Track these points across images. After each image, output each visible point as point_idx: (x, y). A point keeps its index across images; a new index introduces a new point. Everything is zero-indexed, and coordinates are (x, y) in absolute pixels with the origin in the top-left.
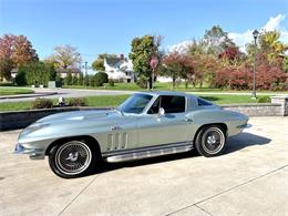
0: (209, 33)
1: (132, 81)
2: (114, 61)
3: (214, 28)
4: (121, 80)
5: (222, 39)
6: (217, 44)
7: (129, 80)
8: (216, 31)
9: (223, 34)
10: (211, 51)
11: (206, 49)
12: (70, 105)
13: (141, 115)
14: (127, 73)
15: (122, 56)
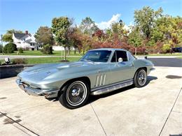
0: (84, 21)
1: (36, 50)
2: (20, 36)
3: (87, 19)
4: (27, 49)
5: (92, 25)
6: (89, 28)
7: (33, 49)
8: (88, 20)
9: (92, 22)
10: (86, 32)
11: (83, 31)
12: (14, 63)
13: (107, 63)
14: (31, 44)
15: (27, 32)
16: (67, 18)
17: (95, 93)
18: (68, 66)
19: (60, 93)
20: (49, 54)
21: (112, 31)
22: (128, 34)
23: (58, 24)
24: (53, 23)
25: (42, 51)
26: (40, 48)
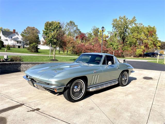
0: (68, 24)
1: (22, 47)
3: (71, 22)
4: (14, 46)
5: (75, 28)
6: (72, 31)
7: (19, 47)
10: (70, 34)
11: (67, 33)
12: (12, 60)
13: (99, 65)
14: (18, 42)
15: (14, 30)
16: (59, 23)
17: (91, 90)
18: (68, 67)
19: (65, 89)
20: (35, 52)
21: (93, 34)
22: (107, 39)
23: (50, 28)
24: (46, 26)
25: (28, 49)
26: (25, 46)
